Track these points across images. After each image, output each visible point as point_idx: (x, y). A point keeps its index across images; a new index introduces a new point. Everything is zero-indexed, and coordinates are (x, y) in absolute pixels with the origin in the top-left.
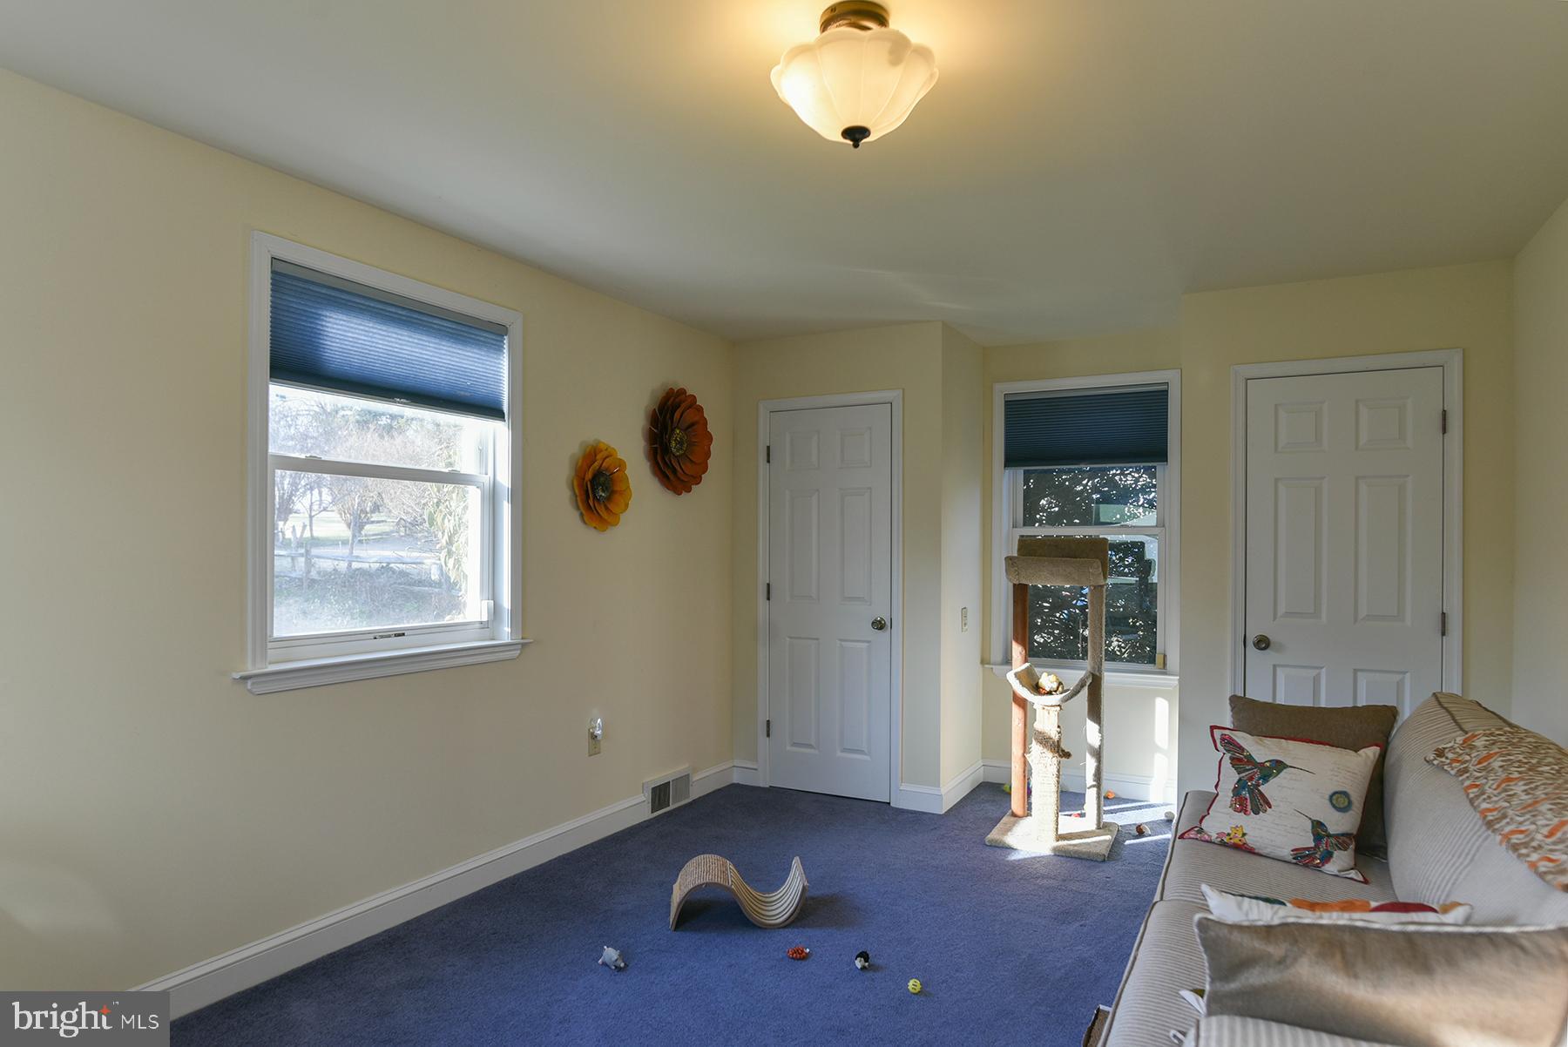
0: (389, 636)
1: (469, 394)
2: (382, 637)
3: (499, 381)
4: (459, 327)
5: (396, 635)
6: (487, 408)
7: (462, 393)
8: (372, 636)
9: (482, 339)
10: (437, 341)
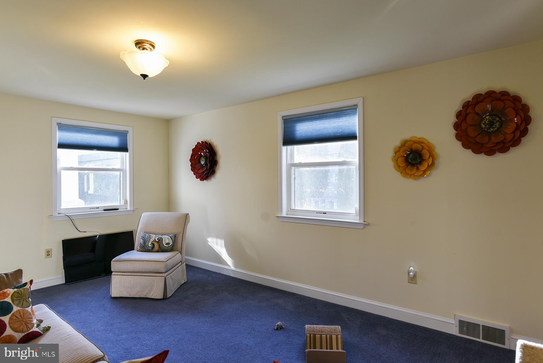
0: (321, 213)
1: (341, 134)
2: (319, 213)
3: (355, 126)
4: (337, 113)
5: (323, 213)
6: (351, 137)
7: (338, 134)
8: (316, 212)
9: (346, 113)
10: (329, 120)
